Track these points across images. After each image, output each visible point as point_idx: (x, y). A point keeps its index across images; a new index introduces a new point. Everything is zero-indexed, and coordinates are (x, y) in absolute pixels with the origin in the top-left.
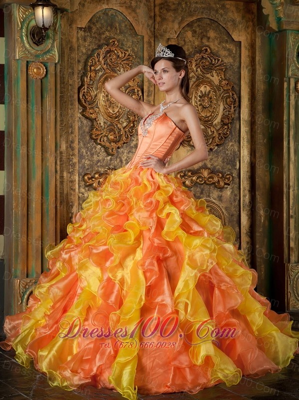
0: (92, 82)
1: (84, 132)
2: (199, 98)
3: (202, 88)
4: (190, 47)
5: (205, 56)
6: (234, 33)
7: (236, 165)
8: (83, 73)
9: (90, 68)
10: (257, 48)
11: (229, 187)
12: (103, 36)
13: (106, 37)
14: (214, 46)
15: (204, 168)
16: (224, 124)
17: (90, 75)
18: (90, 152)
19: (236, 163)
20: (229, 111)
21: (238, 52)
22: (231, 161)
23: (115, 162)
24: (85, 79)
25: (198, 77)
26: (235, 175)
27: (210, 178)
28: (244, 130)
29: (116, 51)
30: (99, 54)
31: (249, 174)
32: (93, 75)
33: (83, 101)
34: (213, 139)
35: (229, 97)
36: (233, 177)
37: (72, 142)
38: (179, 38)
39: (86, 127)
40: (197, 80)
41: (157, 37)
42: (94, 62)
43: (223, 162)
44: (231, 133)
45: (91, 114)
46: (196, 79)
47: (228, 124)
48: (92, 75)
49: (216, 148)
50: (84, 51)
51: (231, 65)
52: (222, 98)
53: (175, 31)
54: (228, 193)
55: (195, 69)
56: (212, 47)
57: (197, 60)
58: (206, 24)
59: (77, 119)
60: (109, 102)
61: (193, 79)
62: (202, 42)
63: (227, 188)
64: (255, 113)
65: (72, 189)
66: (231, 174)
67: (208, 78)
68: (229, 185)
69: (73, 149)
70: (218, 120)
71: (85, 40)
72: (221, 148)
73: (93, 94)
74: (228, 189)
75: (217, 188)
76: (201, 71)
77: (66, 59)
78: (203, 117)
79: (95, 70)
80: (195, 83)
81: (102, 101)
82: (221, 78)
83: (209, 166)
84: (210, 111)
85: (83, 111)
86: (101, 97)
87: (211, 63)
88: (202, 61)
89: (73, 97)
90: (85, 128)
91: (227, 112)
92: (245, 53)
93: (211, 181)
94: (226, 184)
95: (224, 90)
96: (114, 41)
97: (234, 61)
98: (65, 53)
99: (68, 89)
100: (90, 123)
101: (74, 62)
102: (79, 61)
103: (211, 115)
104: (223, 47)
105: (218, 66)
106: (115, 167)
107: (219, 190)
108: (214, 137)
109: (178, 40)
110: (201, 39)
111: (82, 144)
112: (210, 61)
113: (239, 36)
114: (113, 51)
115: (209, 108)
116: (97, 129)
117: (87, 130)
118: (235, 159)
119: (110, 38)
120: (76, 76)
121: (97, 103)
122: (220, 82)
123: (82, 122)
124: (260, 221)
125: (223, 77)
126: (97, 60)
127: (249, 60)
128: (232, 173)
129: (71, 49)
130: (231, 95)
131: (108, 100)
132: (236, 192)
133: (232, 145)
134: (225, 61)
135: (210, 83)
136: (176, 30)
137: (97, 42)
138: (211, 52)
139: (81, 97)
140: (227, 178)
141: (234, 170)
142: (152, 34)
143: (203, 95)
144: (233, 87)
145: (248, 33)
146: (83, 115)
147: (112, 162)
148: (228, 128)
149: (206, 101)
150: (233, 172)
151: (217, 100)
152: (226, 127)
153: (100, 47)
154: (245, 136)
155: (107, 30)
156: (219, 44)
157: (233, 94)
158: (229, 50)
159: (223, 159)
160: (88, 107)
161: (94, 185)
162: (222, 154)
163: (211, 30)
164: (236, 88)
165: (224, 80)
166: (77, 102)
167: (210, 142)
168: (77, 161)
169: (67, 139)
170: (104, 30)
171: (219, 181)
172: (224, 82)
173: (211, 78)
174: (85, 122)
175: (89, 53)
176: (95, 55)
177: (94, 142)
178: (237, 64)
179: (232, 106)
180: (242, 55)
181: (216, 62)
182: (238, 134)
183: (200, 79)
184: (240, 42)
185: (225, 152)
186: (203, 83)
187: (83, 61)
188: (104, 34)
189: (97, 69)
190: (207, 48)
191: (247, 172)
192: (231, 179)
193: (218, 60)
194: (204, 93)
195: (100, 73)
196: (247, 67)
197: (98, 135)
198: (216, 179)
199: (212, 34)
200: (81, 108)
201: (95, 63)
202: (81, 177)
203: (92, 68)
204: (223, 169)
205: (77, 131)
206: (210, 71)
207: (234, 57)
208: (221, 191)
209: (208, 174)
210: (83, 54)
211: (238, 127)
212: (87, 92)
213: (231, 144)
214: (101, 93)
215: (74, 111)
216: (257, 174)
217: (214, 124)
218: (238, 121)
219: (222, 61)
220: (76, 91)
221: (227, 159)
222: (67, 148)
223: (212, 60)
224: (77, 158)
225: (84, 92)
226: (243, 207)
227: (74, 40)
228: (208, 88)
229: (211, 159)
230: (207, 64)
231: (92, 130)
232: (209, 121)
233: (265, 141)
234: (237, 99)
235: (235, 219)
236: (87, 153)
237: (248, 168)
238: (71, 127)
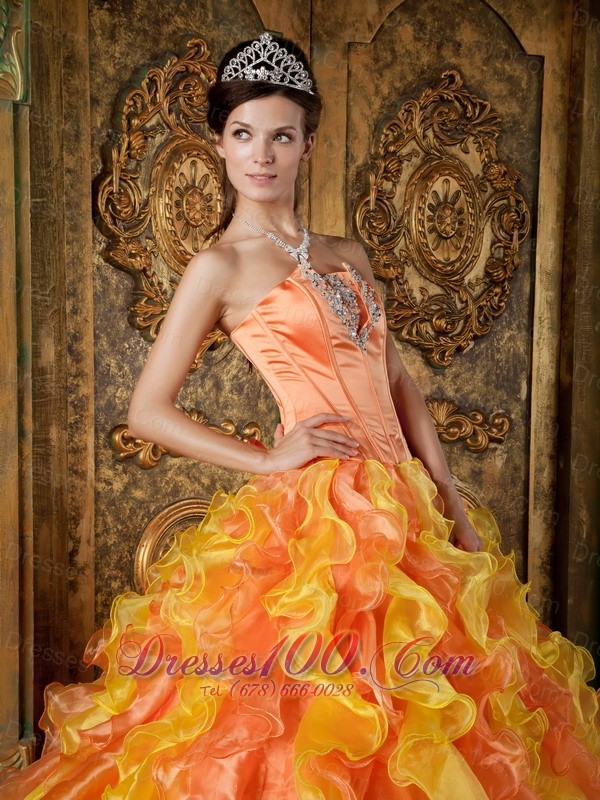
0: (133, 164)
1: (112, 306)
2: (428, 212)
3: (438, 185)
4: (407, 69)
5: (449, 95)
6: (527, 33)
7: (519, 391)
8: (108, 136)
9: (129, 123)
10: (586, 76)
11: (500, 447)
12: (167, 29)
13: (174, 32)
14: (472, 68)
15: (437, 400)
16: (492, 281)
17: (129, 144)
18: (131, 364)
19: (519, 384)
20: (505, 248)
21: (535, 85)
22: (508, 380)
23: (199, 390)
24: (115, 154)
25: (427, 154)
26: (516, 414)
27: (452, 425)
28: (544, 296)
29: (203, 76)
30: (152, 82)
31: (552, 413)
32: (137, 142)
33: (108, 220)
34: (466, 322)
35: (506, 209)
36: (510, 421)
37: (76, 338)
38: (379, 44)
39: (117, 294)
40: (424, 162)
41: (319, 38)
42: (139, 105)
43: (487, 384)
44: (509, 305)
45: (132, 256)
46: (423, 159)
47: (503, 282)
48: (134, 144)
49: (472, 344)
50: (111, 71)
51: (515, 123)
52: (489, 213)
53: (369, 24)
54: (497, 462)
55: (419, 131)
56: (467, 71)
57: (426, 107)
58: (453, 4)
59: (89, 271)
60: (183, 222)
61: (414, 160)
62: (440, 57)
63: (496, 449)
64: (573, 251)
65: (76, 472)
66: (507, 414)
67: (453, 157)
68: (500, 441)
69: (78, 358)
70: (476, 272)
71: (113, 37)
72: (482, 346)
73: (137, 198)
74: (498, 452)
75: (470, 450)
76: (436, 136)
77: (54, 93)
78: (440, 262)
79: (142, 129)
80: (419, 169)
81: (164, 222)
82: (489, 156)
83: (450, 393)
84: (457, 248)
85: (109, 248)
86: (161, 206)
87: (463, 115)
88: (441, 108)
89: (78, 206)
90: (113, 297)
91: (502, 250)
92: (552, 88)
93: (454, 434)
94: (492, 440)
95: (496, 191)
96: (197, 45)
97: (524, 110)
98: (51, 73)
99: (61, 184)
100: (128, 282)
101: (81, 102)
102: (95, 101)
103: (460, 258)
104: (496, 72)
105: (480, 124)
106: (197, 404)
107: (475, 455)
108: (469, 316)
109: (375, 47)
110: (439, 47)
111: (104, 343)
112: (461, 110)
113: (540, 40)
114: (193, 72)
115: (453, 239)
116: (150, 299)
117: (120, 301)
118: (516, 375)
119: (188, 36)
120: (85, 145)
121: (150, 225)
122: (486, 167)
123: (105, 280)
124: (579, 537)
125: (494, 155)
126: (148, 98)
127: (561, 107)
128: (508, 412)
129: (71, 62)
130: (513, 203)
131: (179, 216)
132: (519, 461)
133: (511, 338)
134: (501, 109)
135: (459, 170)
136: (370, 19)
137: (148, 45)
138: (464, 86)
139: (102, 207)
140: (496, 426)
141: (514, 404)
142: (306, 30)
143: (439, 204)
144: (518, 180)
145: (563, 34)
146: (108, 260)
147: (190, 389)
148: (504, 292)
149: (448, 221)
150: (511, 407)
151: (477, 217)
152: (498, 290)
153: (157, 59)
154: (546, 315)
155: (177, 10)
156: (487, 61)
157: (518, 202)
158: (510, 79)
159: (487, 375)
160: (123, 236)
161: (141, 456)
162: (485, 362)
163: (466, 23)
164: (527, 185)
165: (496, 163)
166: (90, 223)
167: (459, 329)
168: (91, 390)
169: (60, 332)
170: (168, 9)
171: (475, 433)
172: (495, 169)
173: (462, 156)
174: (114, 278)
175: (126, 76)
176: (144, 84)
177: (141, 335)
178: (529, 119)
179: (516, 234)
180: (544, 93)
181: (477, 112)
182: (526, 309)
183: (432, 160)
184: (541, 59)
185: (493, 356)
186: (439, 170)
187: (106, 101)
188: (168, 22)
189: (148, 125)
190: (454, 72)
191: (548, 407)
192: (506, 428)
193: (483, 107)
194: (441, 197)
195: (159, 139)
196: (556, 129)
197: (153, 316)
198: (468, 429)
199: (467, 34)
200: (101, 238)
201: (144, 107)
202: (102, 435)
203: (135, 122)
204: (488, 400)
205: (90, 306)
206: (460, 137)
207: (524, 98)
208: (480, 459)
209: (448, 416)
210: (108, 79)
211: (527, 289)
212: (120, 193)
213: (507, 335)
214: (161, 196)
215: (81, 249)
216: (574, 413)
217: (466, 281)
218: (528, 275)
219: (492, 110)
220: (88, 189)
221: (497, 376)
222: (59, 356)
223: (465, 107)
224: (92, 384)
225: (112, 193)
226: (535, 498)
227: (81, 37)
228: (454, 186)
229: (457, 376)
230: (453, 116)
231: (136, 301)
232: (454, 273)
233: (597, 328)
234: (528, 216)
235: (513, 531)
236: (121, 368)
237: (550, 396)
238: (74, 295)
